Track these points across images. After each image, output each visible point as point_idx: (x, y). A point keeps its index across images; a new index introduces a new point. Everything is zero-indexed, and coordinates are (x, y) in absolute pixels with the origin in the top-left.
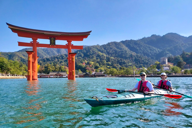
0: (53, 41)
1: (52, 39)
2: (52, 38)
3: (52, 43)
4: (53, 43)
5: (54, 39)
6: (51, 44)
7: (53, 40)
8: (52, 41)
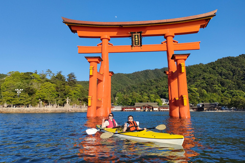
0: (138, 39)
1: (135, 36)
2: (135, 33)
3: (135, 43)
4: (138, 42)
5: (139, 34)
6: (134, 45)
7: (138, 37)
8: (135, 39)
